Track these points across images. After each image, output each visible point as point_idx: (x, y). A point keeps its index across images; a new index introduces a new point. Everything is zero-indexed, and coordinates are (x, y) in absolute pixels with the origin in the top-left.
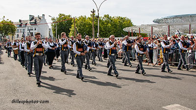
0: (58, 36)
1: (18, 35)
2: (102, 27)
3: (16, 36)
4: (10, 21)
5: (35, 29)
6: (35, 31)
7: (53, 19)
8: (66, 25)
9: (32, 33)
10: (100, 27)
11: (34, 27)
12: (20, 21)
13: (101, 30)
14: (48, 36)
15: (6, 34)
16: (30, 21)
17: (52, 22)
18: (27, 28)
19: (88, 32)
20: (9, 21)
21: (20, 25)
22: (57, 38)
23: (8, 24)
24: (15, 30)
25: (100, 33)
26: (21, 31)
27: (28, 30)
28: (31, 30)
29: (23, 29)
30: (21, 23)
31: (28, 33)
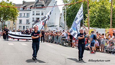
1: (21, 21)
3: (17, 21)
4: (11, 3)
5: (42, 14)
6: (42, 16)
9: (38, 19)
11: (40, 11)
12: (24, 2)
15: (5, 18)
16: (37, 2)
18: (31, 12)
20: (9, 2)
23: (9, 7)
24: (16, 14)
26: (24, 16)
27: (33, 15)
28: (37, 15)
29: (27, 14)
30: (25, 6)
31: (33, 18)
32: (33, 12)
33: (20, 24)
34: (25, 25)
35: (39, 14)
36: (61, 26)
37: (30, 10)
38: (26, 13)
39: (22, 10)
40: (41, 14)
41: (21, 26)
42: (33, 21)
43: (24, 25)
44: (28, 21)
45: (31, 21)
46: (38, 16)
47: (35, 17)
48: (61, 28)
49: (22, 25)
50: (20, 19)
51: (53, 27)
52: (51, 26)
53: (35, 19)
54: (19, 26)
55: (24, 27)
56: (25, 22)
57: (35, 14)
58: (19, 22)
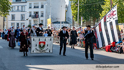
0: (80, 18)
1: (13, 17)
3: (9, 17)
5: (42, 7)
6: (42, 10)
9: (37, 13)
14: (63, 19)
18: (27, 5)
22: (80, 23)
27: (30, 8)
28: (35, 7)
29: (22, 6)
31: (30, 12)
32: (30, 4)
33: (12, 20)
34: (20, 22)
35: (38, 7)
36: (68, 21)
37: (26, 2)
38: (20, 6)
39: (15, 2)
40: (40, 7)
41: (14, 23)
42: (30, 16)
43: (18, 22)
47: (33, 10)
48: (68, 24)
49: (16, 22)
50: (13, 13)
51: (57, 24)
52: (54, 22)
53: (33, 14)
54: (12, 24)
55: (18, 24)
56: (20, 18)
57: (33, 7)
58: (11, 18)
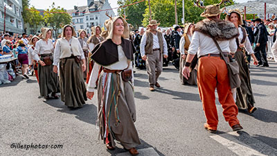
2: (188, 9)
4: (62, 9)
7: (120, 3)
8: (138, 9)
10: (185, 10)
12: (76, 8)
13: (186, 14)
16: (89, 7)
17: (118, 6)
19: (169, 17)
20: (61, 9)
21: (77, 14)
23: (60, 14)
24: (70, 21)
25: (185, 18)
26: (78, 22)
30: (77, 11)
44: (82, 27)
45: (85, 27)
46: (92, 21)
